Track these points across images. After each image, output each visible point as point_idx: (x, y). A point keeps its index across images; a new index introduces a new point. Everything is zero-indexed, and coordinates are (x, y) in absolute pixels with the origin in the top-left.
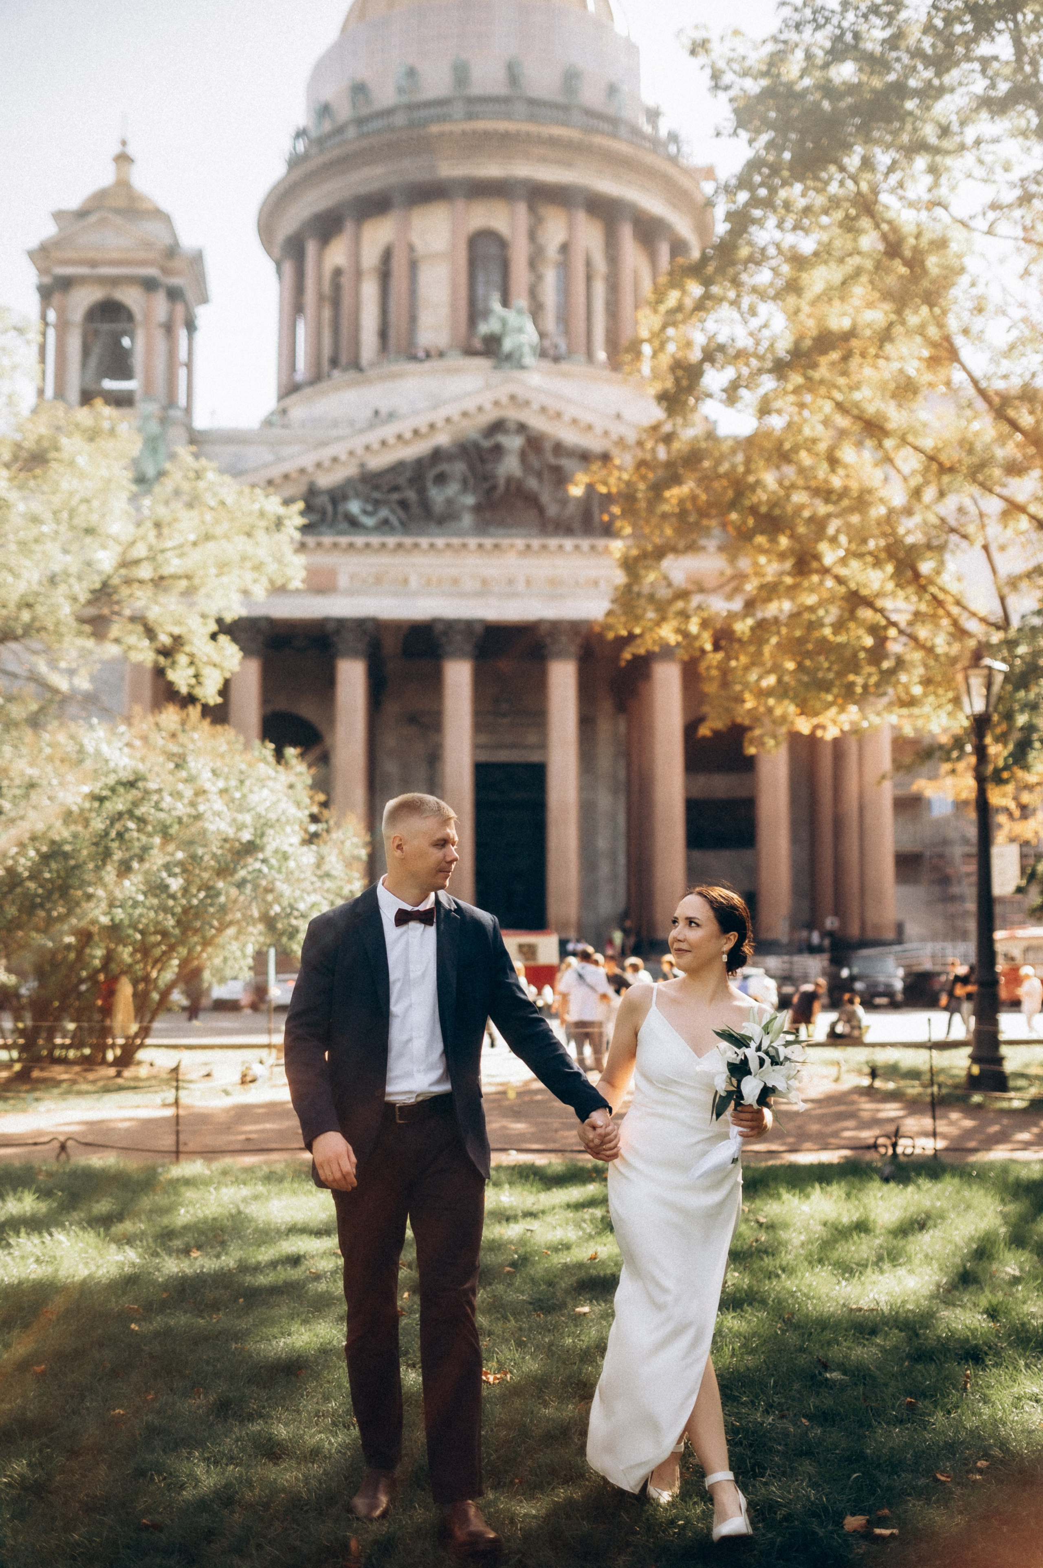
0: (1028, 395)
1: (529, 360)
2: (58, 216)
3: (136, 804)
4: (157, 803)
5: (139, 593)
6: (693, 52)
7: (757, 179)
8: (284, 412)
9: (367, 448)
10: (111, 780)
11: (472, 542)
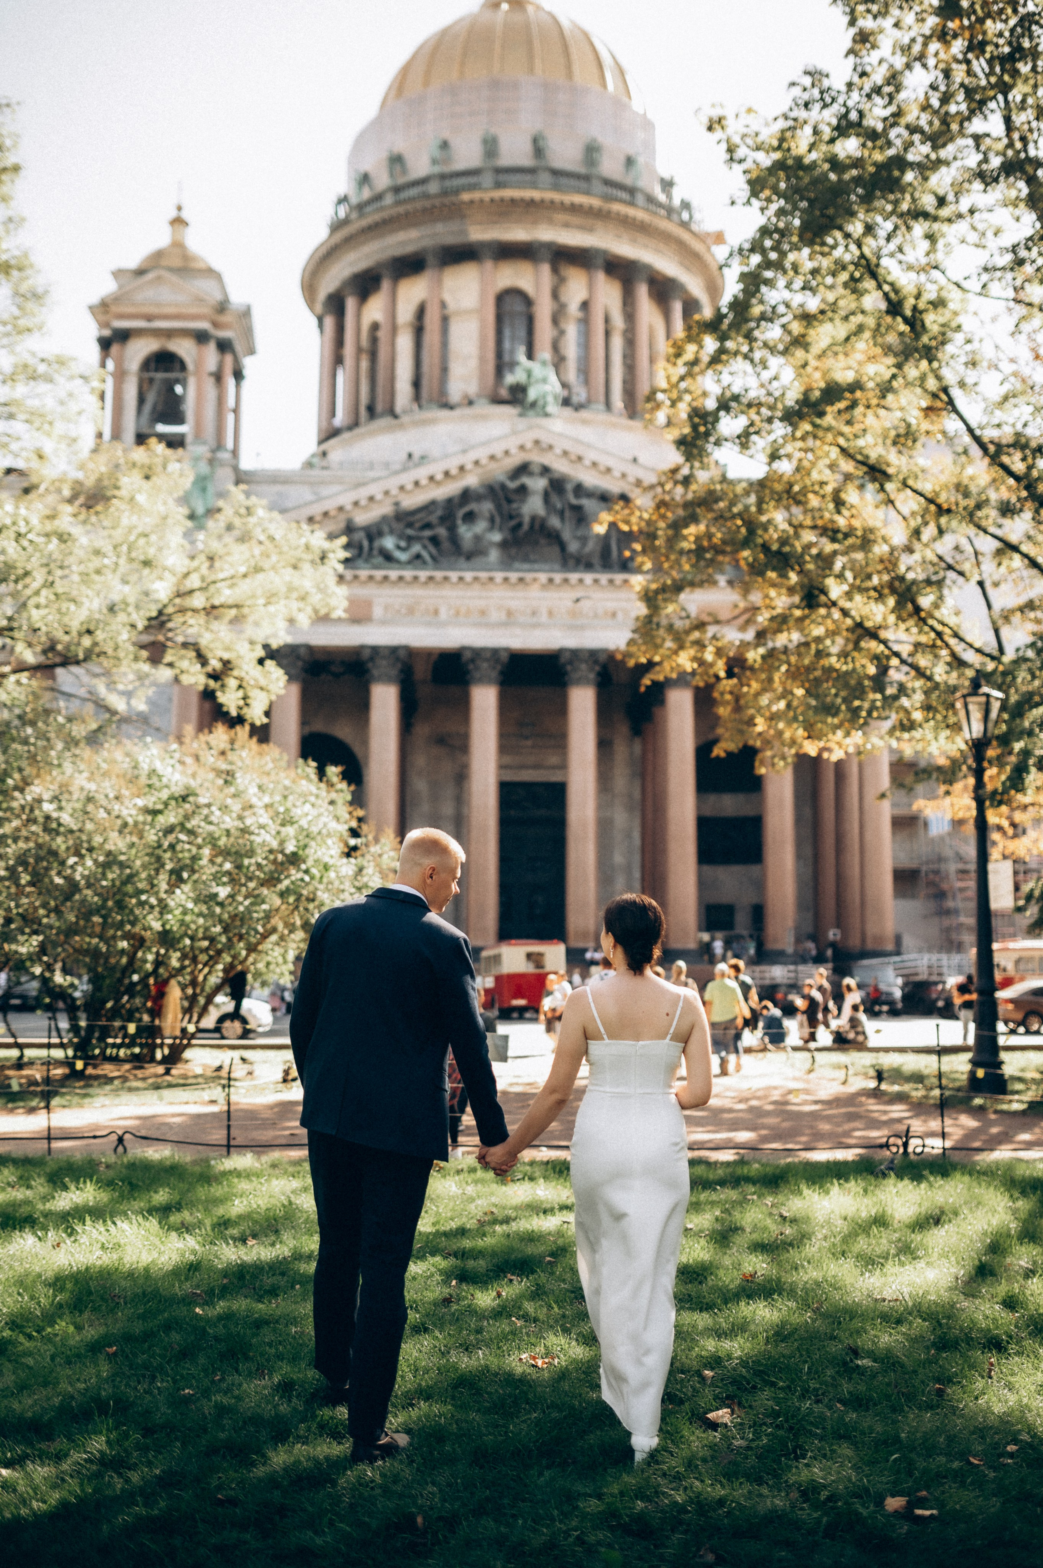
0: (1020, 443)
1: (552, 408)
2: (118, 274)
3: (187, 817)
4: (207, 817)
5: (191, 621)
6: (710, 129)
7: (768, 243)
8: (324, 454)
9: (402, 488)
10: (165, 795)
11: (499, 576)
